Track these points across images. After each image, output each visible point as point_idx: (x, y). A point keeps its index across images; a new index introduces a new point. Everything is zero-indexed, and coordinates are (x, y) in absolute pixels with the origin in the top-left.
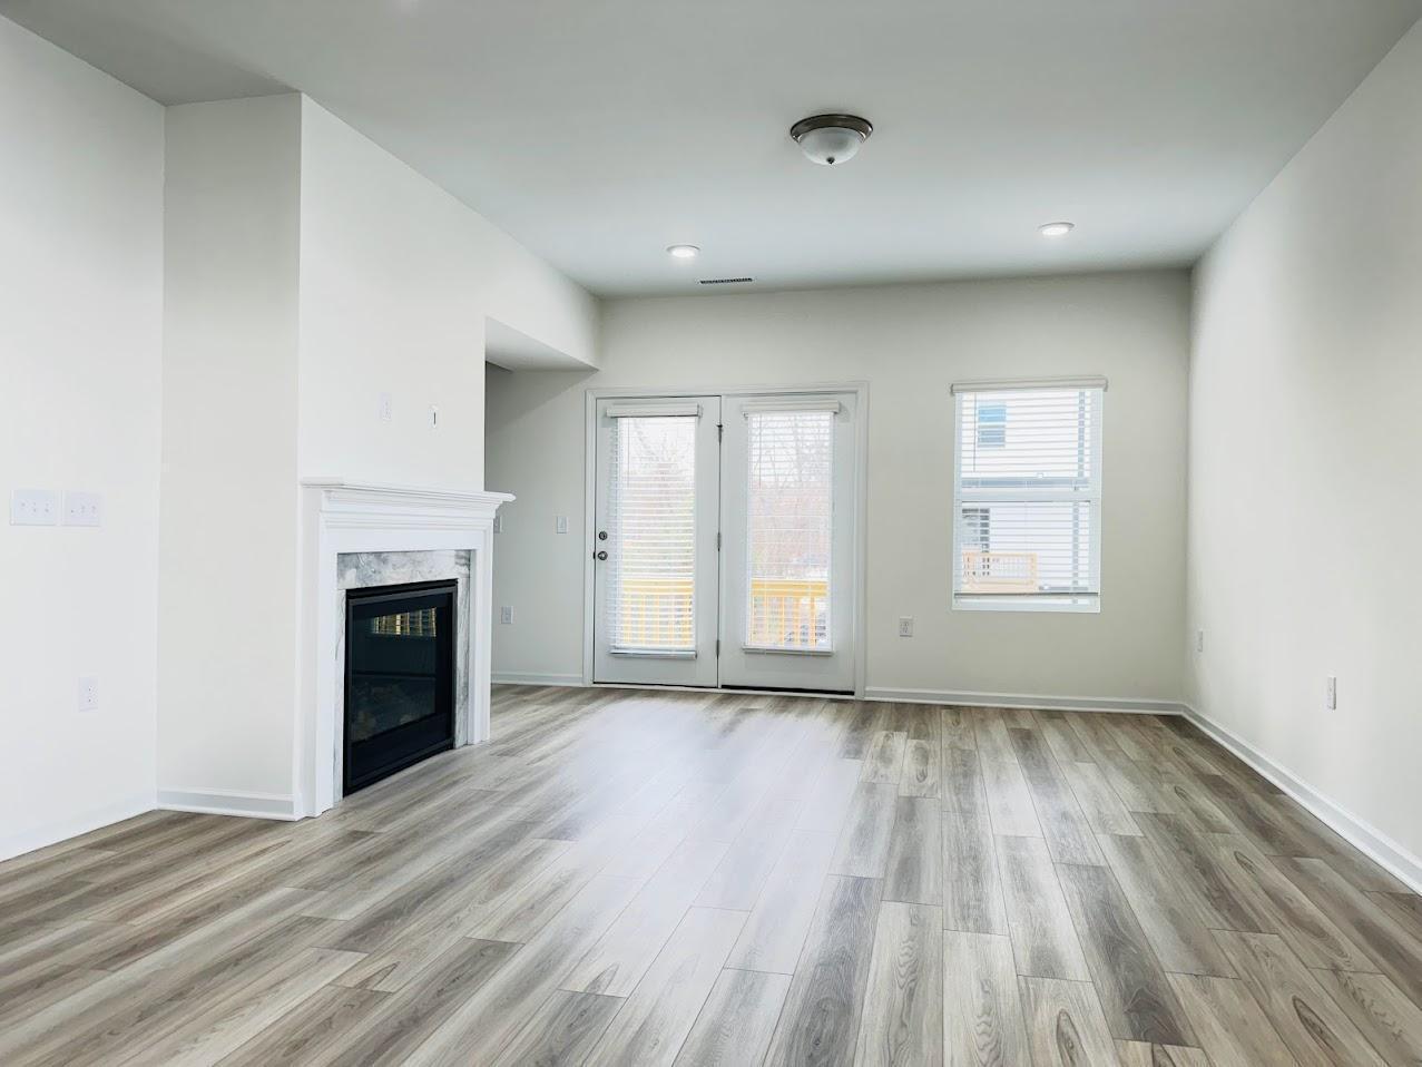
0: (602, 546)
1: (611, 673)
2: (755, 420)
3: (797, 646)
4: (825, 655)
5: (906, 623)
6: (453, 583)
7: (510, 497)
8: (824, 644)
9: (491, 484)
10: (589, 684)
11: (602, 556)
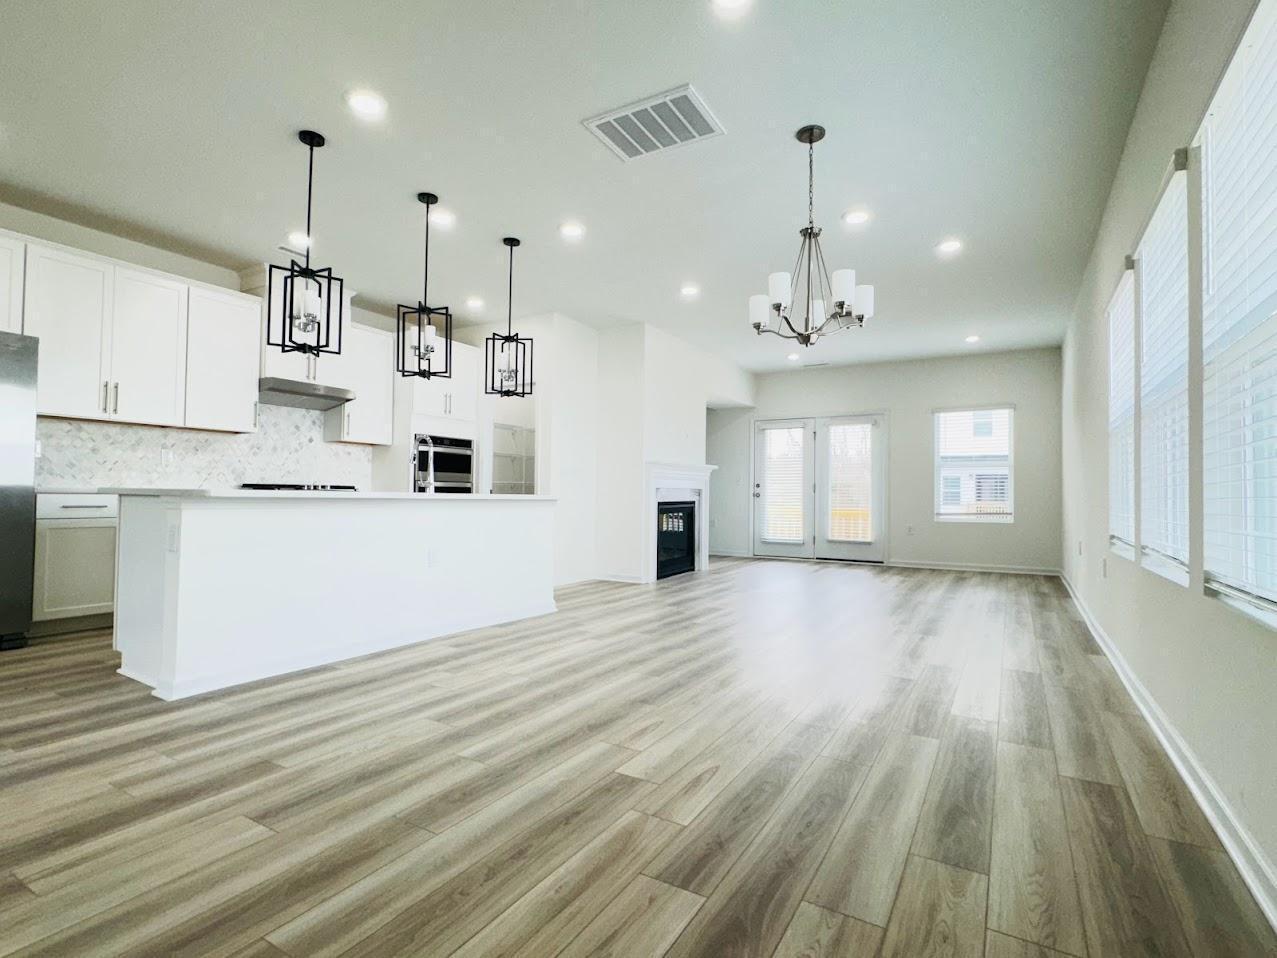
0: (758, 490)
1: (761, 551)
2: (833, 429)
3: (852, 539)
4: (869, 544)
5: (910, 528)
6: (694, 502)
7: (716, 467)
8: (869, 540)
9: (709, 461)
10: (751, 555)
11: (758, 495)
